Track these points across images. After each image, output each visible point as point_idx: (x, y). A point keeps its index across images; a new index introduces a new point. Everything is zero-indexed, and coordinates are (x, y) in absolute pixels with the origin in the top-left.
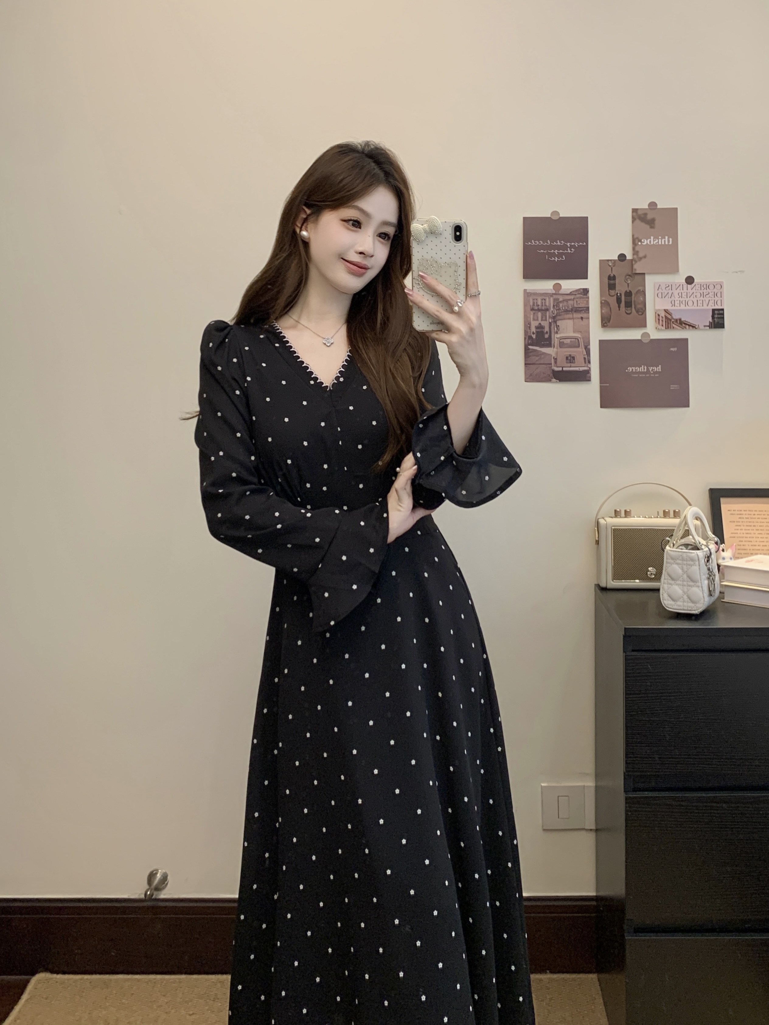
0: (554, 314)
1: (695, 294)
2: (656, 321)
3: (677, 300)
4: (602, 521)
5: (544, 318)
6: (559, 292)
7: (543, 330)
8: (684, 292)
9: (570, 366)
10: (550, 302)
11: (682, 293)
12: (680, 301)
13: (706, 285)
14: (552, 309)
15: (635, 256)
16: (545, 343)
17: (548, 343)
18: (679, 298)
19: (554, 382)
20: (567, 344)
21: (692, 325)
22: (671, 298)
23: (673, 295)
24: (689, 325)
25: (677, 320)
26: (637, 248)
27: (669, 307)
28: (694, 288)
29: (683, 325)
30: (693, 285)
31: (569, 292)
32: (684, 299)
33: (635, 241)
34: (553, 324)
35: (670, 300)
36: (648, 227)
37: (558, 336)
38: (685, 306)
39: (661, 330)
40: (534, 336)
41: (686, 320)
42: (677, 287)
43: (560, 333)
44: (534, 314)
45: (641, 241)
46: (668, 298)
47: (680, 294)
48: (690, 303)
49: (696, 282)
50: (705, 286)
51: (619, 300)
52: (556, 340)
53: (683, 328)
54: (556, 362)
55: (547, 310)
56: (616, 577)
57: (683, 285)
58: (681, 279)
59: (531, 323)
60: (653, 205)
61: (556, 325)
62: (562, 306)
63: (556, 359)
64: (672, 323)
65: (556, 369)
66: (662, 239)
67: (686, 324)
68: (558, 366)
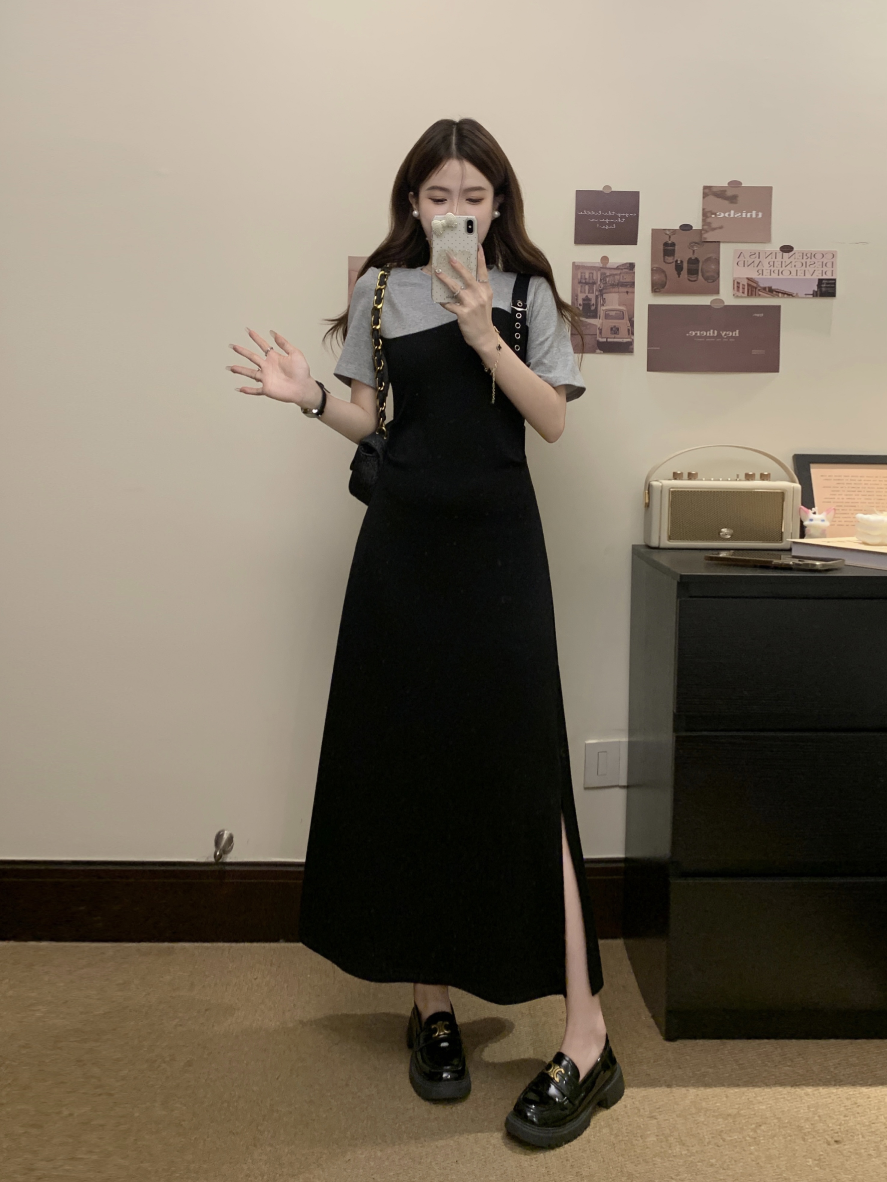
0: (601, 287)
1: (793, 263)
2: (734, 288)
3: (766, 270)
5: (591, 291)
6: (606, 265)
7: (590, 302)
8: (777, 261)
9: (614, 337)
10: (597, 276)
11: (774, 262)
12: (771, 270)
13: (811, 253)
14: (599, 283)
15: (706, 227)
16: (591, 314)
17: (594, 315)
18: (770, 267)
19: (597, 353)
20: (612, 316)
21: (787, 293)
22: (757, 266)
23: (760, 264)
24: (782, 293)
25: (765, 289)
26: (709, 220)
27: (754, 276)
28: (793, 256)
29: (774, 293)
30: (791, 254)
31: (615, 266)
32: (778, 269)
33: (707, 214)
34: (599, 297)
35: (757, 269)
36: (725, 202)
37: (602, 308)
38: (779, 275)
39: (741, 297)
40: (581, 308)
41: (779, 288)
42: (767, 256)
43: (606, 306)
44: (581, 286)
45: (715, 214)
46: (754, 267)
47: (772, 263)
48: (786, 273)
49: (796, 251)
50: (809, 255)
51: (679, 267)
52: (602, 312)
53: (773, 296)
54: (601, 333)
55: (594, 283)
56: (673, 537)
57: (776, 253)
58: (774, 247)
59: (578, 295)
60: (735, 183)
61: (603, 298)
62: (609, 280)
63: (601, 330)
64: (757, 290)
65: (601, 340)
66: (747, 212)
67: (779, 292)
68: (603, 336)
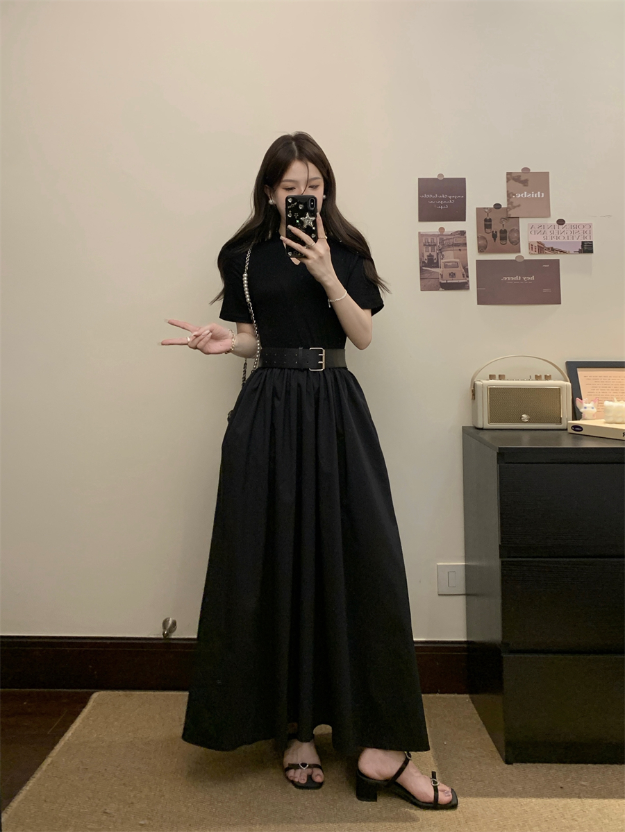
0: (440, 248)
1: (566, 232)
2: (529, 249)
3: (549, 236)
4: (478, 383)
5: (433, 250)
6: (443, 233)
7: (433, 258)
8: (556, 231)
9: (452, 279)
10: (437, 240)
11: (554, 231)
12: (552, 236)
13: (576, 225)
14: (438, 244)
15: (509, 206)
16: (434, 265)
17: (437, 266)
18: (551, 234)
19: (440, 291)
20: (450, 266)
21: (563, 251)
22: (543, 234)
23: (545, 232)
24: (561, 251)
25: (549, 248)
26: (511, 201)
27: (541, 240)
28: (565, 227)
29: (555, 251)
30: (564, 225)
31: (451, 233)
32: (556, 235)
33: (509, 195)
34: (439, 254)
35: (543, 236)
36: (521, 185)
37: (442, 261)
38: (557, 239)
39: (535, 254)
40: (426, 262)
41: (558, 248)
42: (549, 226)
43: (445, 259)
44: (426, 248)
45: (516, 195)
46: (541, 234)
47: (552, 232)
48: (561, 238)
49: (567, 223)
51: (494, 236)
52: (443, 263)
53: (555, 253)
54: (442, 277)
55: (435, 245)
56: (491, 421)
57: (554, 225)
58: (553, 220)
59: (424, 254)
60: (526, 170)
61: (442, 254)
62: (446, 242)
63: (442, 275)
64: (545, 250)
65: (443, 282)
66: (534, 194)
67: (558, 251)
68: (443, 279)
